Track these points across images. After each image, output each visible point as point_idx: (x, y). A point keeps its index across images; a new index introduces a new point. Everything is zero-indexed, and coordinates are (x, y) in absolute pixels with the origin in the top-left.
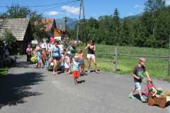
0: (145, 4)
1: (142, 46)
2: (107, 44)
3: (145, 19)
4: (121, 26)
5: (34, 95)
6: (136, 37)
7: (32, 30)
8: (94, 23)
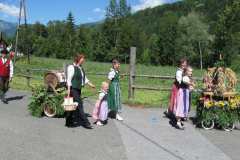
0: (106, 9)
1: (101, 61)
6: (95, 49)
8: (41, 30)
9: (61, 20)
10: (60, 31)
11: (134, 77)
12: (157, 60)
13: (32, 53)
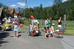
3: (54, 8)
4: (43, 11)
5: (6, 42)
6: (50, 16)
7: (4, 13)
10: (38, 10)
11: (65, 25)
12: (72, 19)
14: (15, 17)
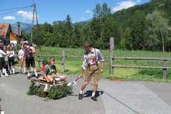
0: (94, 11)
2: (61, 46)
3: (94, 24)
6: (86, 40)
9: (62, 20)
10: (62, 28)
13: (42, 44)
14: (11, 42)
